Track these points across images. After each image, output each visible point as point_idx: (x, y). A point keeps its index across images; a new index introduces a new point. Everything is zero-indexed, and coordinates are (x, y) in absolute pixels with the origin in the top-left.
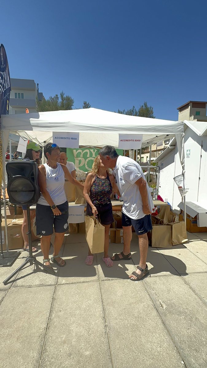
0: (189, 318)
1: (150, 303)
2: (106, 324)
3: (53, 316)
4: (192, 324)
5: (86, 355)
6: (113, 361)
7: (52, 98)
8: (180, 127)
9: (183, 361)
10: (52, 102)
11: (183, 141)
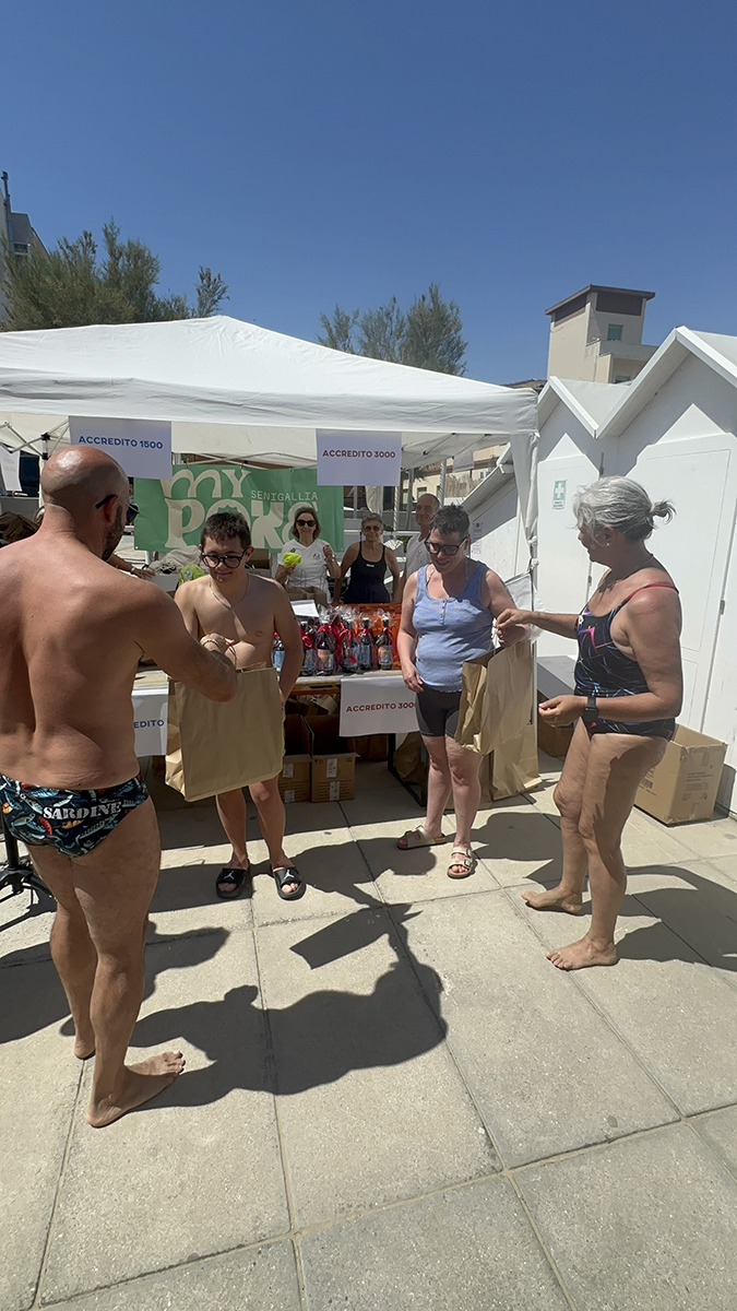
0: (516, 1013)
1: (407, 980)
2: (270, 1052)
4: (521, 1027)
5: (204, 1146)
6: (285, 1151)
7: (70, 245)
8: (524, 408)
9: (484, 1127)
10: (70, 263)
11: (534, 458)
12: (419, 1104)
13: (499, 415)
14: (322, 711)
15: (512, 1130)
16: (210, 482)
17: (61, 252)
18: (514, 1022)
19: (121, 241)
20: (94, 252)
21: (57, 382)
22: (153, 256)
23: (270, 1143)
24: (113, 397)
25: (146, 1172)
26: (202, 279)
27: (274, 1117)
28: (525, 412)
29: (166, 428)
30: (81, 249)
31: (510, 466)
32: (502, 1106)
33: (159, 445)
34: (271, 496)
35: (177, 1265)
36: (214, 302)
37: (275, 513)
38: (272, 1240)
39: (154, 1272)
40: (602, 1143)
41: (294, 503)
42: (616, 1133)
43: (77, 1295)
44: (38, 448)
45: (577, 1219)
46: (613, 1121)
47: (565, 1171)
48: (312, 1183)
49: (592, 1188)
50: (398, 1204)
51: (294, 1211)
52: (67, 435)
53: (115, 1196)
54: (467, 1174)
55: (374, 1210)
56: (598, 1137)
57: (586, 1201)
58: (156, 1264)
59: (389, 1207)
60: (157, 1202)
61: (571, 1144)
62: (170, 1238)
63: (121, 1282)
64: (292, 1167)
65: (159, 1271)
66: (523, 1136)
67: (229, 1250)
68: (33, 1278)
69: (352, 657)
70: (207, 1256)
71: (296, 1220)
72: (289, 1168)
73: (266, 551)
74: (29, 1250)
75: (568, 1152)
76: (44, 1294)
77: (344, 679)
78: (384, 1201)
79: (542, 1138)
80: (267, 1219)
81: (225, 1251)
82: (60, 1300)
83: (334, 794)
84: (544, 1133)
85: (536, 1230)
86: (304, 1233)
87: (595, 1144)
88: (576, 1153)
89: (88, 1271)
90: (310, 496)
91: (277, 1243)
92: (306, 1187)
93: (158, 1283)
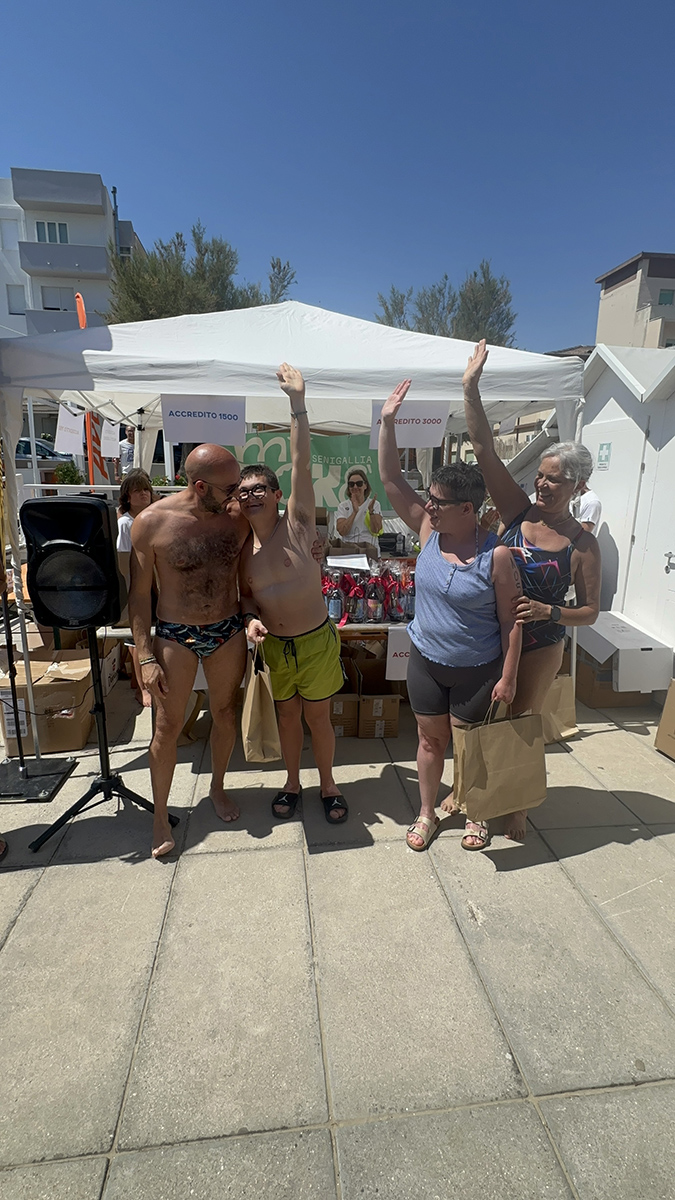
0: (546, 949)
1: (442, 908)
2: (315, 959)
3: (171, 936)
4: (550, 963)
5: (255, 1034)
6: (326, 1050)
7: (165, 245)
8: (571, 376)
9: (511, 1054)
10: (165, 261)
11: (579, 422)
12: (450, 1024)
13: (545, 383)
14: (370, 655)
15: (538, 1059)
16: (277, 447)
17: (157, 251)
18: (544, 958)
19: (207, 239)
20: (184, 250)
21: (152, 366)
22: (233, 250)
23: (313, 1041)
24: (198, 376)
25: (206, 1050)
26: (274, 268)
27: (316, 1018)
28: (571, 379)
29: (240, 403)
30: (173, 248)
31: (554, 430)
32: (530, 1036)
33: (235, 417)
34: (330, 461)
35: (230, 1136)
36: (284, 287)
37: (334, 475)
38: (312, 1127)
39: (210, 1138)
40: (628, 1084)
41: (351, 465)
42: (643, 1076)
43: (147, 1147)
44: (135, 420)
45: (601, 1154)
46: (641, 1065)
47: (590, 1106)
48: (349, 1082)
49: (617, 1126)
50: (427, 1112)
51: (332, 1104)
52: (159, 409)
53: (180, 1068)
54: (493, 1095)
55: (405, 1115)
56: (625, 1078)
57: (611, 1138)
58: (212, 1131)
59: (418, 1114)
60: (214, 1078)
61: (597, 1082)
62: (224, 1111)
63: (183, 1142)
64: (332, 1065)
65: (215, 1138)
66: (550, 1067)
67: (275, 1130)
68: (111, 1125)
69: (399, 607)
70: (255, 1132)
71: (334, 1113)
72: (329, 1066)
73: (324, 510)
74: (109, 1102)
75: (593, 1088)
76: (120, 1141)
77: (391, 627)
78: (415, 1107)
79: (568, 1072)
80: (308, 1107)
81: (270, 1130)
82: (133, 1149)
83: (379, 732)
84: (570, 1068)
85: (559, 1158)
86: (341, 1125)
87: (621, 1085)
88: (602, 1090)
89: (156, 1129)
90: (365, 460)
91: (316, 1131)
92: (344, 1084)
93: (213, 1148)
